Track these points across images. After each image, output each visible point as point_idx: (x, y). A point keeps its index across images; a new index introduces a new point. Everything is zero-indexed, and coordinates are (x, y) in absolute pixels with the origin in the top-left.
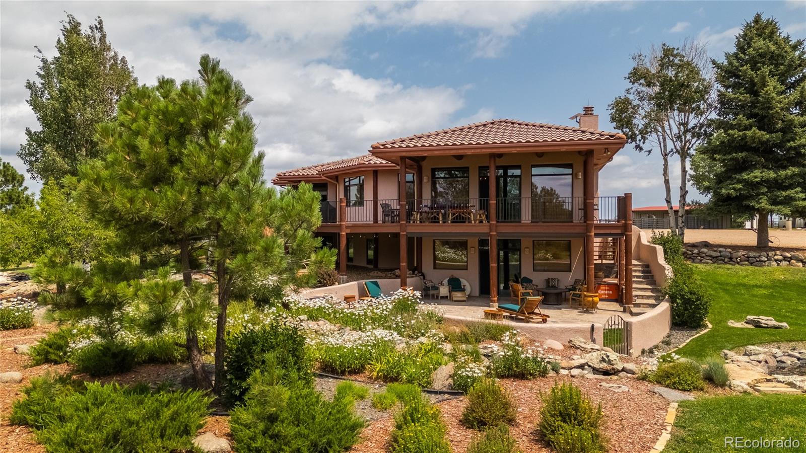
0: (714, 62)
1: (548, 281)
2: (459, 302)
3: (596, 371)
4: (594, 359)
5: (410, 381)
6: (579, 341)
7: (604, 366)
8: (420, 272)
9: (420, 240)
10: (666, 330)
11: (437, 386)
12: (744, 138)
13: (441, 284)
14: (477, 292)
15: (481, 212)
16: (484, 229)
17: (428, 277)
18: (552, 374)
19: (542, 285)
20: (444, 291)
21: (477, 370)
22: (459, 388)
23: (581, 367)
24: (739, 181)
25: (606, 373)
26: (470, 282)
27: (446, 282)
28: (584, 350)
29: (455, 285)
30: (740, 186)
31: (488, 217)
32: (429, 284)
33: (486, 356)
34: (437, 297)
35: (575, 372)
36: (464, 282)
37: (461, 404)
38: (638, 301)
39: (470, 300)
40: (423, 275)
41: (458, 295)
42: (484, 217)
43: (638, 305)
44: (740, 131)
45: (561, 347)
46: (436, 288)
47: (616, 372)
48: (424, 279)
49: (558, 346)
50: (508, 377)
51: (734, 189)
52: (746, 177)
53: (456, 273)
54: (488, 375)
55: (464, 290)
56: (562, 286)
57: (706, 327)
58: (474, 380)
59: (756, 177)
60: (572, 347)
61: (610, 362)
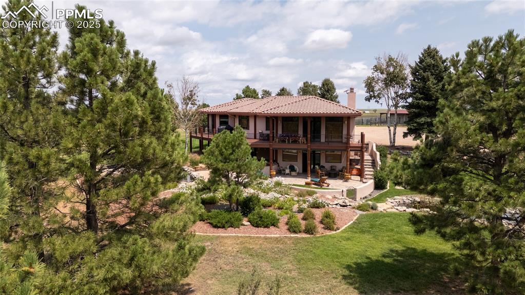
0: (410, 66)
1: (331, 167)
2: (294, 176)
3: (341, 206)
4: (341, 202)
5: (286, 209)
6: (337, 196)
7: (344, 204)
8: (277, 162)
9: (276, 151)
10: (372, 190)
11: (294, 210)
12: (418, 103)
13: (286, 168)
14: (301, 171)
15: (304, 138)
16: (305, 147)
17: (280, 166)
18: (327, 207)
19: (329, 169)
20: (287, 171)
21: (305, 206)
22: (300, 211)
23: (337, 204)
24: (416, 122)
25: (344, 206)
26: (298, 166)
27: (288, 167)
28: (338, 199)
29: (292, 169)
30: (415, 125)
31: (307, 141)
32: (281, 169)
33: (307, 201)
34: (285, 174)
35: (334, 206)
36: (296, 167)
37: (301, 215)
38: (367, 177)
39: (299, 175)
40: (278, 164)
41: (293, 173)
42: (305, 141)
43: (366, 178)
44: (417, 100)
45: (331, 198)
46: (284, 170)
47: (346, 206)
48: (279, 166)
49: (330, 197)
50: (314, 208)
51: (413, 126)
52: (418, 121)
53: (293, 163)
54: (308, 207)
55: (296, 171)
56: (337, 170)
57: (386, 188)
58: (304, 209)
59: (422, 121)
60: (335, 197)
61: (345, 203)
